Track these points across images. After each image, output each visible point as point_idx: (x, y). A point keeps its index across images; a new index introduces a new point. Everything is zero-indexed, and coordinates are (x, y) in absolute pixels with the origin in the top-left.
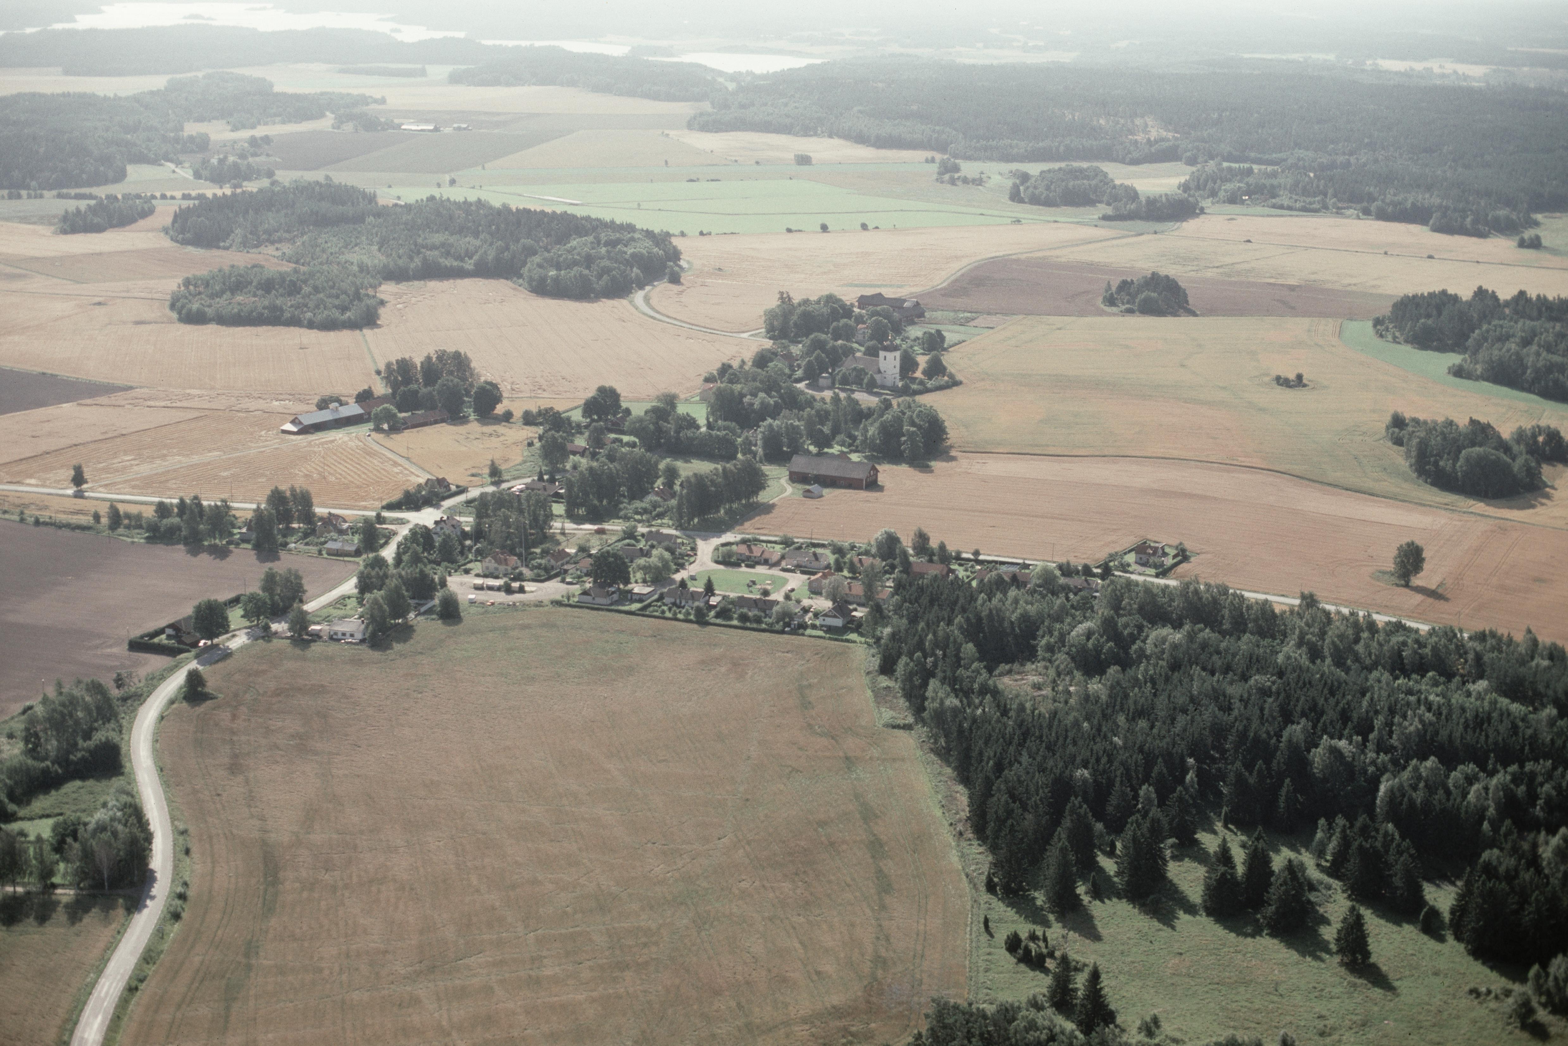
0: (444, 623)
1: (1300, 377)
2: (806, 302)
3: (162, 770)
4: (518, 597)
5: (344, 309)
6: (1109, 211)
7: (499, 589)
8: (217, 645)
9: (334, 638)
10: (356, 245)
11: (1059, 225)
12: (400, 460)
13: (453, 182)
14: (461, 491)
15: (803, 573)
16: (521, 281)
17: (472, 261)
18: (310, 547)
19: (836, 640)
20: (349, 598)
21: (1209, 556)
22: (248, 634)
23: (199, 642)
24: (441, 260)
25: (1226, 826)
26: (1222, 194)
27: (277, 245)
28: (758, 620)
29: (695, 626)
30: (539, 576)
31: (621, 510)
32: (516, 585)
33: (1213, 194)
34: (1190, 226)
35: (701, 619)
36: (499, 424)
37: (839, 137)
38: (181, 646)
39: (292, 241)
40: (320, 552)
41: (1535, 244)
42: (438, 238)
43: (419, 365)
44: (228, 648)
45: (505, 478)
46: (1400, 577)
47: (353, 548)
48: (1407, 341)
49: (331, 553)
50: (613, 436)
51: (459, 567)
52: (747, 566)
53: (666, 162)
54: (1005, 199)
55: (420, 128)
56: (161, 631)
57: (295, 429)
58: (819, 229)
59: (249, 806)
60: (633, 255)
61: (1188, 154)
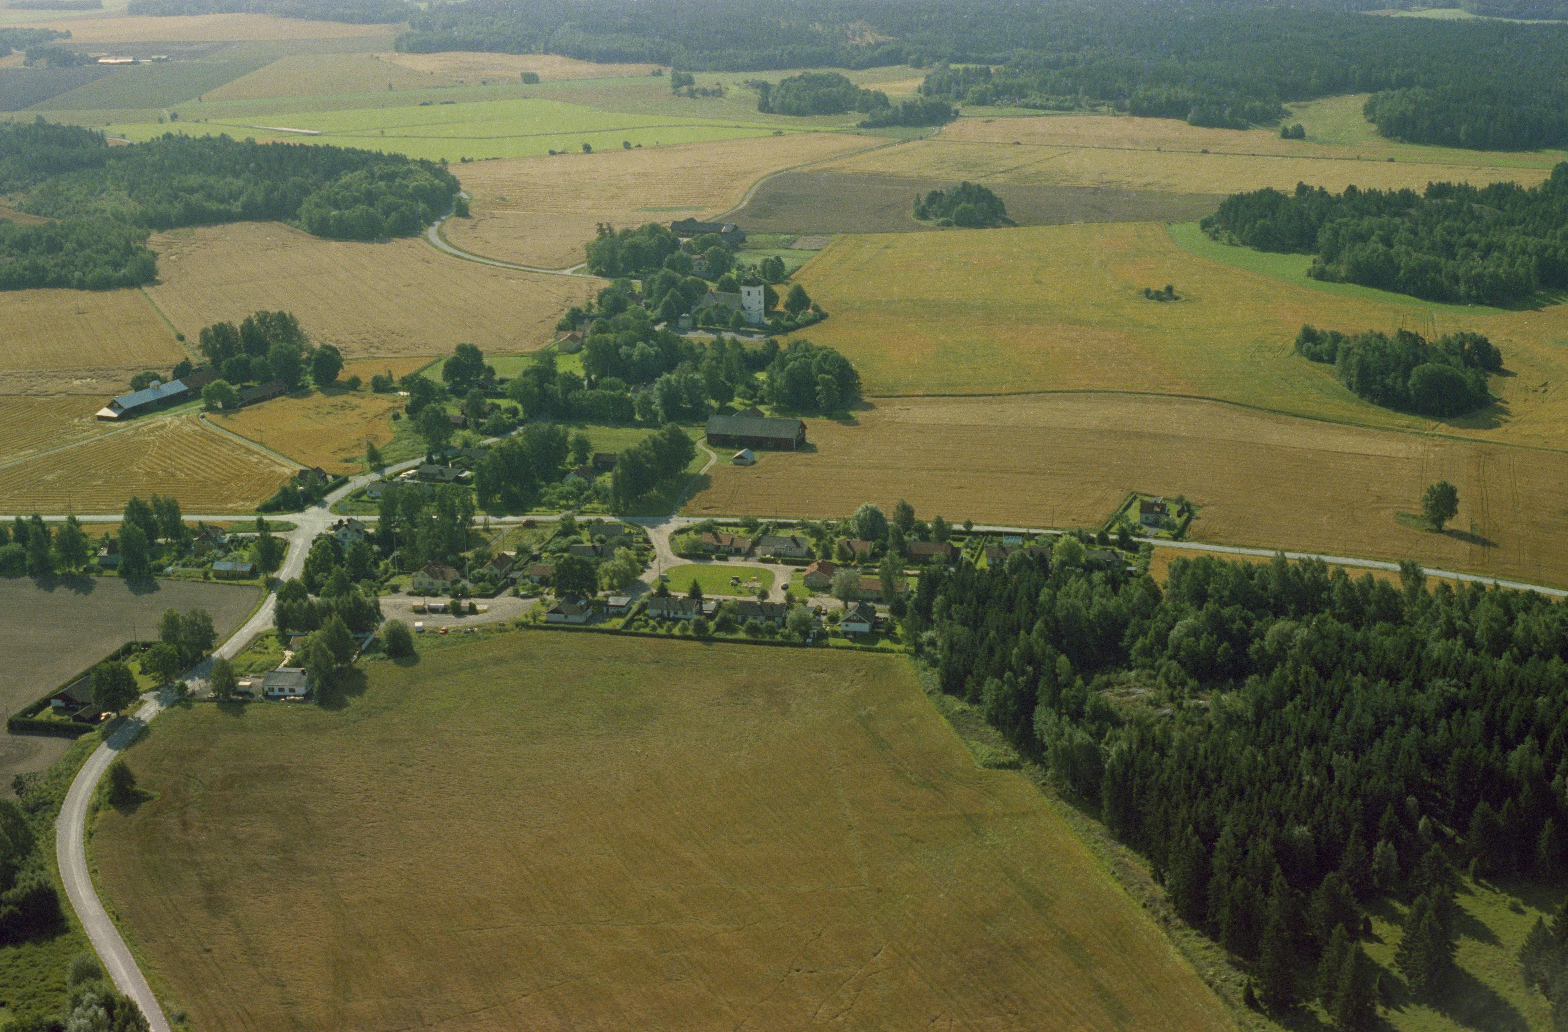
0: (397, 663)
1: (1170, 289)
2: (627, 233)
3: (118, 919)
4: (471, 619)
5: (116, 266)
6: (866, 117)
7: (444, 610)
8: (125, 717)
9: (269, 696)
10: (102, 191)
11: (821, 135)
12: (254, 447)
13: (174, 117)
14: (342, 481)
15: (786, 563)
16: (297, 223)
17: (239, 203)
18: (190, 569)
19: (870, 650)
20: (267, 636)
21: (1212, 509)
22: (157, 698)
23: (99, 715)
24: (206, 204)
25: (1476, 882)
26: (970, 95)
27: (9, 195)
28: (772, 632)
29: (698, 644)
30: (487, 590)
31: (543, 496)
32: (465, 603)
33: (960, 96)
34: (951, 129)
35: (702, 635)
36: (347, 393)
37: (557, 53)
38: (80, 724)
39: (25, 189)
40: (206, 576)
41: (1298, 134)
42: (194, 180)
43: (239, 330)
44: (139, 720)
45: (386, 462)
46: (1433, 521)
47: (247, 568)
48: (1244, 243)
49: (219, 575)
50: (489, 401)
51: (382, 583)
52: (719, 558)
53: (390, 86)
54: (754, 109)
55: (118, 61)
56: (45, 703)
57: (114, 415)
58: (581, 150)
59: (256, 965)
60: (417, 189)
61: (913, 57)
